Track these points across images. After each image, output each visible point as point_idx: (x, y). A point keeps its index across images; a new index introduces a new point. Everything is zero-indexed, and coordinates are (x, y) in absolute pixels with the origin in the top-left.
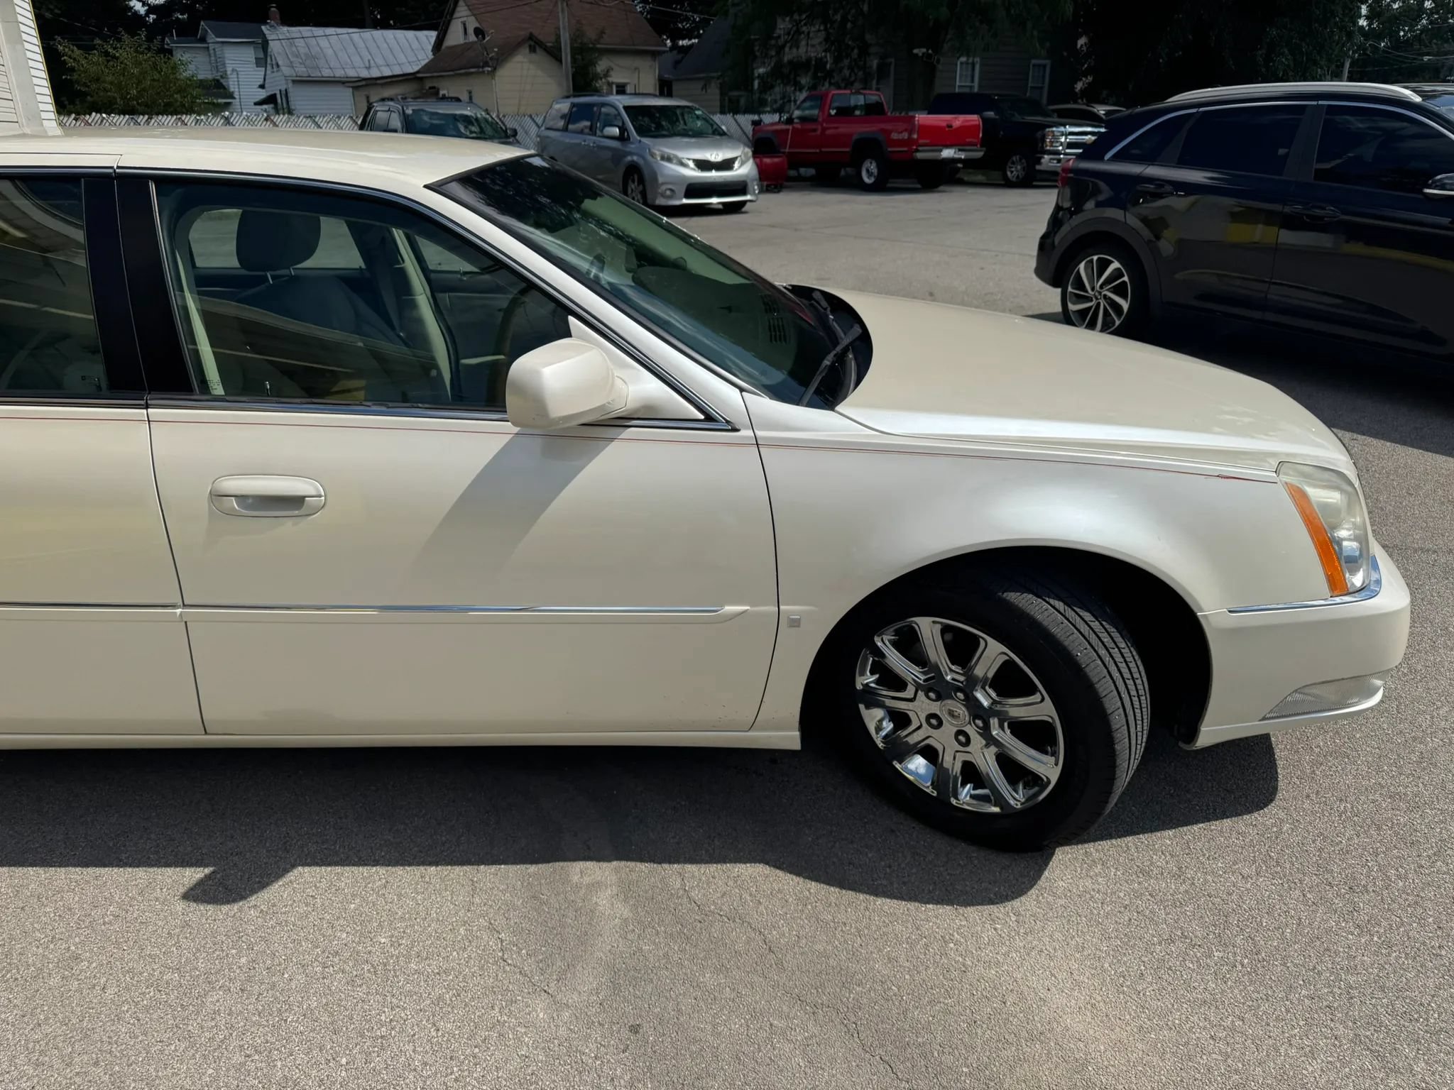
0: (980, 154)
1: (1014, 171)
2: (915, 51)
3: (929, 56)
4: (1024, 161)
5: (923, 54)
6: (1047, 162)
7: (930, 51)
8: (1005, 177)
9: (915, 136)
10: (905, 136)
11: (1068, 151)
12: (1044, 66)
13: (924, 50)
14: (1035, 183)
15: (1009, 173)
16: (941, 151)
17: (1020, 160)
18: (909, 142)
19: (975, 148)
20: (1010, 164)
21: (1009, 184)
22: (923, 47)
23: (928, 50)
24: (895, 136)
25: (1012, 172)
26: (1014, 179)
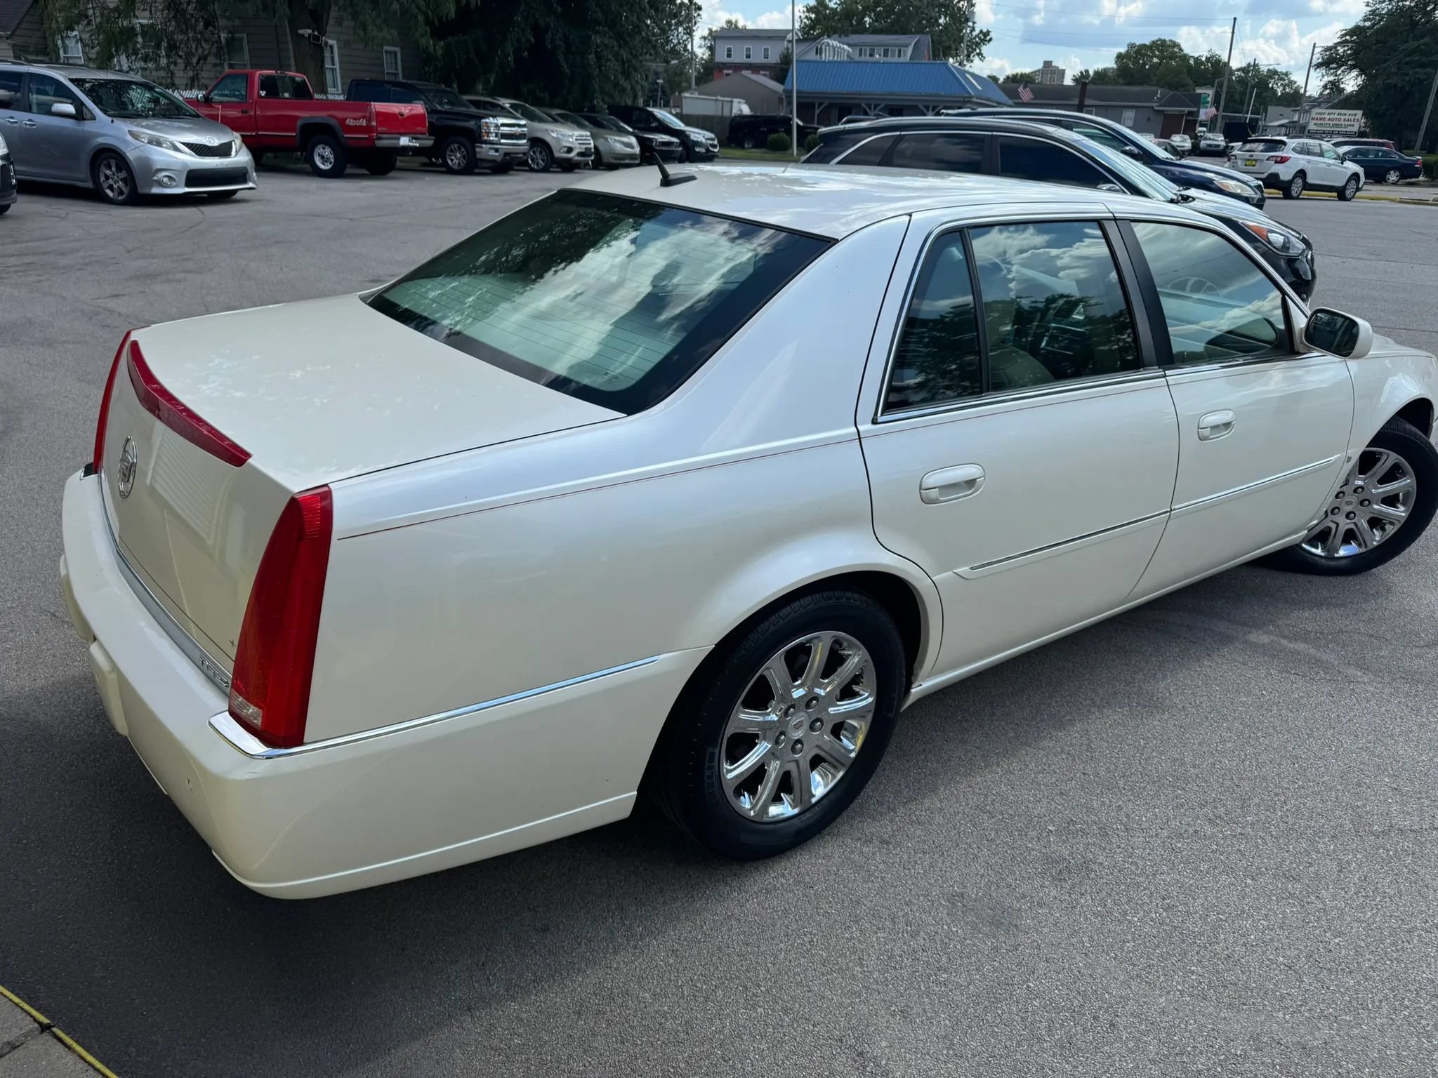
0: (430, 143)
1: (455, 160)
2: (300, 32)
3: (316, 38)
4: (463, 149)
5: (310, 35)
6: (485, 151)
7: (316, 33)
8: (445, 164)
9: (374, 124)
10: (363, 123)
11: (503, 141)
12: (395, 53)
13: (310, 31)
14: (476, 171)
15: (449, 162)
16: (399, 139)
17: (459, 148)
18: (368, 129)
19: (424, 136)
20: (448, 152)
21: (451, 171)
22: (309, 28)
23: (313, 32)
24: (350, 122)
25: (452, 160)
26: (456, 167)
